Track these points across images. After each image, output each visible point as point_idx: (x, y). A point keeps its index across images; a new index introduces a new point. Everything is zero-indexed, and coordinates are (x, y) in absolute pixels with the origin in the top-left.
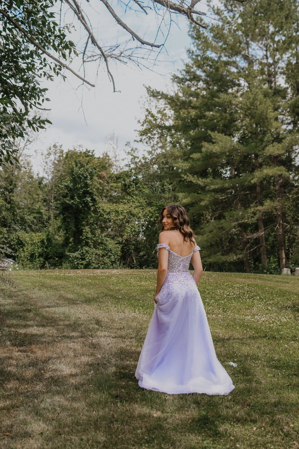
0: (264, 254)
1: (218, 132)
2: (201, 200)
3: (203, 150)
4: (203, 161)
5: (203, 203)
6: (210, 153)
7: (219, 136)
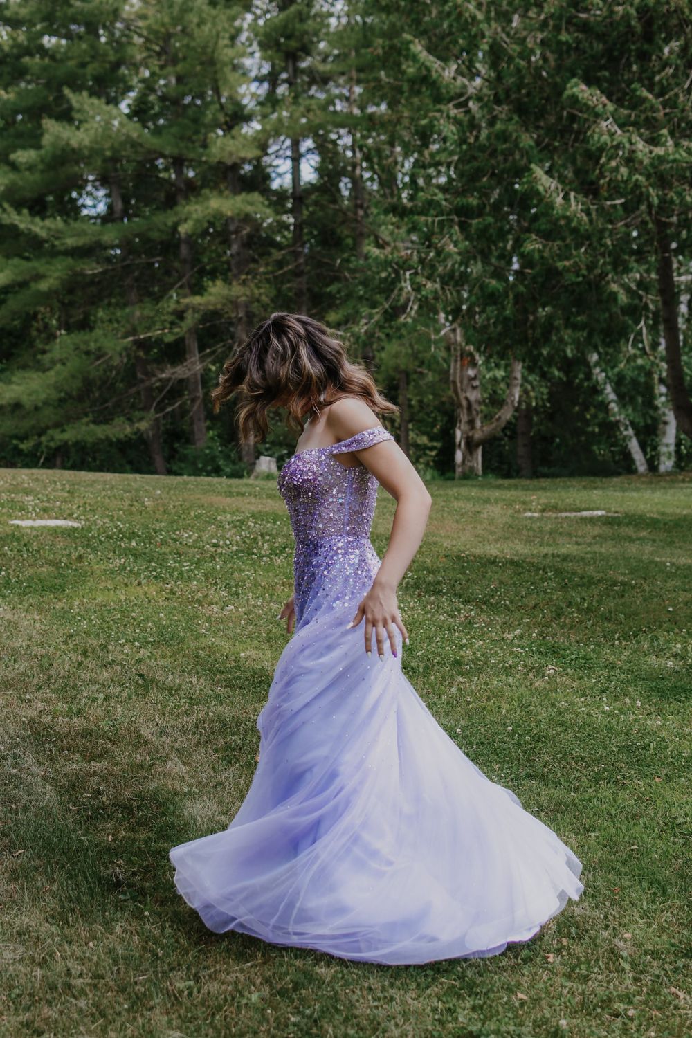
0: (199, 420)
1: (91, 95)
2: (39, 277)
3: (47, 140)
4: (42, 172)
5: (44, 286)
6: (63, 150)
7: (92, 104)
